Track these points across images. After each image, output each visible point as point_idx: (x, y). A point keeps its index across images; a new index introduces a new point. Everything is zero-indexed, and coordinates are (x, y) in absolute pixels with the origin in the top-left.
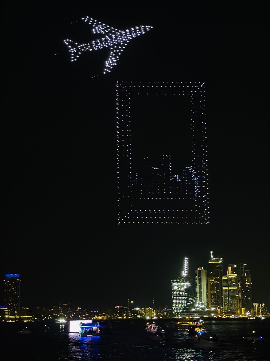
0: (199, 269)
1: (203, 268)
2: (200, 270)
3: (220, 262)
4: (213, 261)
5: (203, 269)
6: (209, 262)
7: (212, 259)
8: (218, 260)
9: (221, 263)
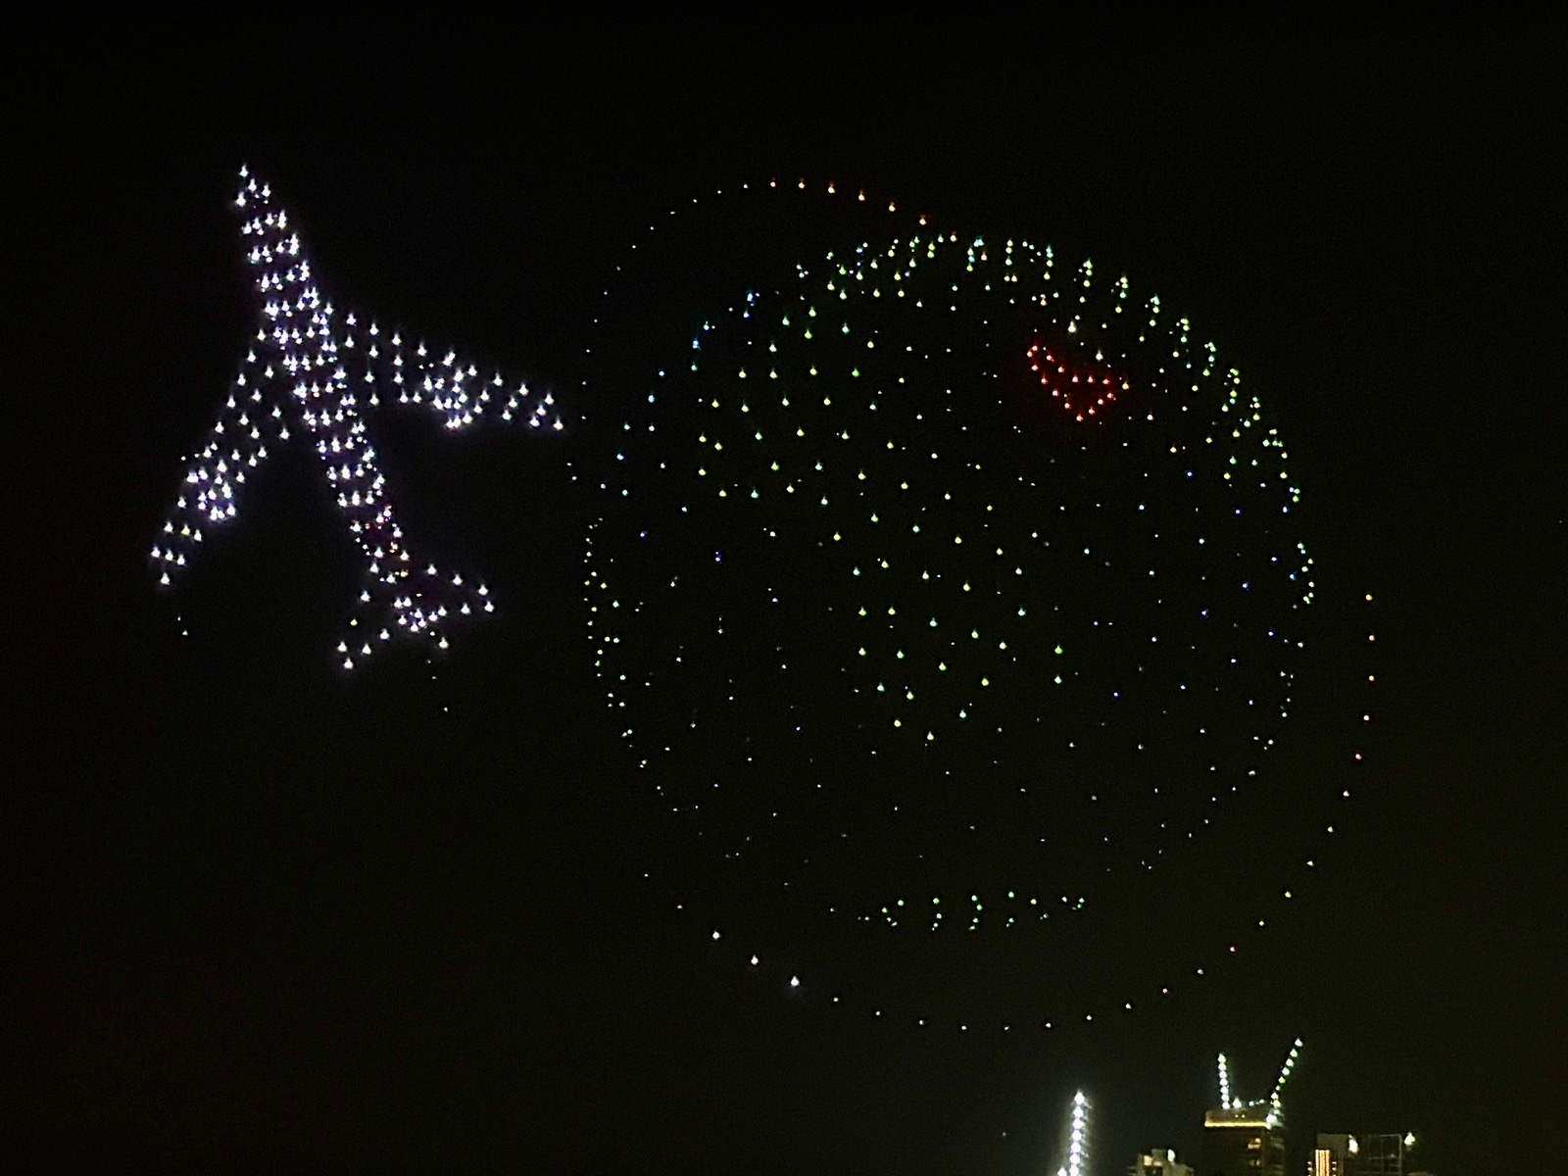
0: (1148, 1161)
1: (1171, 1155)
2: (1158, 1164)
3: (1271, 1121)
4: (1231, 1115)
5: (1176, 1160)
6: (1208, 1124)
7: (1226, 1106)
8: (1261, 1113)
9: (1275, 1128)
